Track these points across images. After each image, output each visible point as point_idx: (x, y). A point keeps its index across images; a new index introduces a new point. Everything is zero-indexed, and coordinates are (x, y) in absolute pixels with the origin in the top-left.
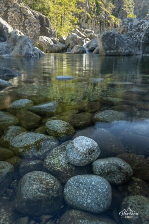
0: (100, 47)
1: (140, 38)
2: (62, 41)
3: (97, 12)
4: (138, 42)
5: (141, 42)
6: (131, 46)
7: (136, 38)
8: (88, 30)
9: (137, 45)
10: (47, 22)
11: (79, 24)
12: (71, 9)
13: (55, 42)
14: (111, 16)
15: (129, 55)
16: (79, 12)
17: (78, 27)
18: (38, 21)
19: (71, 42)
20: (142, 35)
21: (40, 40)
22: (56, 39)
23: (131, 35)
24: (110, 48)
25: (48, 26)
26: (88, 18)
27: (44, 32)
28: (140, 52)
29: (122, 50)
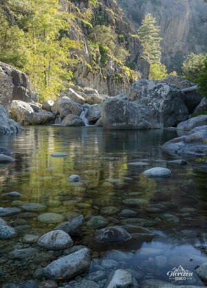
0: (103, 118)
1: (159, 106)
2: (47, 108)
3: (102, 62)
4: (155, 112)
5: (160, 111)
6: (148, 117)
7: (153, 107)
8: (88, 89)
9: (156, 115)
10: (25, 79)
11: (73, 80)
12: (60, 59)
13: (36, 109)
14: (124, 67)
15: (145, 129)
16: (73, 62)
17: (71, 84)
18: (10, 79)
19: (61, 110)
20: (161, 102)
21: (13, 106)
22: (37, 105)
23: (146, 102)
24: (118, 121)
25: (25, 85)
26: (88, 71)
27: (19, 94)
28: (160, 125)
29: (134, 122)
